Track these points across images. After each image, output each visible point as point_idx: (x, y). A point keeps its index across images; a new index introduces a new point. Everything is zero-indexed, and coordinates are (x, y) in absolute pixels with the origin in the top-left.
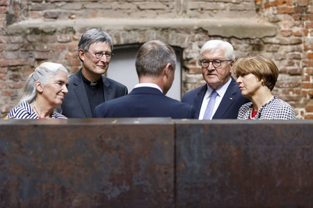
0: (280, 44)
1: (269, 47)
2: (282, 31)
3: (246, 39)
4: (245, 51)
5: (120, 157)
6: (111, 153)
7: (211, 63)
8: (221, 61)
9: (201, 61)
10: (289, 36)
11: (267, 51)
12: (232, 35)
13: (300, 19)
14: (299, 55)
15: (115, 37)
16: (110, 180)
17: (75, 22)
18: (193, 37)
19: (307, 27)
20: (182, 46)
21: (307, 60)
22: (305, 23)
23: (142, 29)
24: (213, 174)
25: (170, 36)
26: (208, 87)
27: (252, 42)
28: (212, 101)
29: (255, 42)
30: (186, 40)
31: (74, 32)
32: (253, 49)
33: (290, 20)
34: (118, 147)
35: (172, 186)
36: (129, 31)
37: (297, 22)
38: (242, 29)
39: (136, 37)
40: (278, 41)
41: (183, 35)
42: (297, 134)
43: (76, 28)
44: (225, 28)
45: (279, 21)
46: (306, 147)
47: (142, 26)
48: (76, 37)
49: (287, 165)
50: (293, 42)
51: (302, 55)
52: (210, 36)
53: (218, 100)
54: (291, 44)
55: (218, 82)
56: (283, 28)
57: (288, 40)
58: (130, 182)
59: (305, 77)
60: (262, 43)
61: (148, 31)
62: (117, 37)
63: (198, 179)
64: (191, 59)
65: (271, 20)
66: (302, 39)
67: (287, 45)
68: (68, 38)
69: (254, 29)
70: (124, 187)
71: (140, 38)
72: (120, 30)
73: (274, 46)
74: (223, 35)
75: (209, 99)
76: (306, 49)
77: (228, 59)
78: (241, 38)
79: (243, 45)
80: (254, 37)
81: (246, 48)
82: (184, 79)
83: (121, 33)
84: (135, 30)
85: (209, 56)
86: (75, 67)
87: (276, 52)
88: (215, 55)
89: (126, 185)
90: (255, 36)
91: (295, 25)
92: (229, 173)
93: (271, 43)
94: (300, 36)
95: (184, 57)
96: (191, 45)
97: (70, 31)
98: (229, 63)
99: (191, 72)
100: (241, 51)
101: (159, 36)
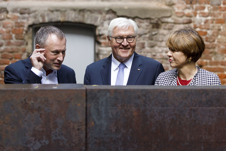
0: (175, 23)
1: (166, 25)
2: (177, 13)
3: (147, 19)
4: (147, 29)
5: (40, 117)
6: (33, 113)
10: (181, 17)
11: (165, 29)
12: (136, 15)
13: (191, 3)
15: (41, 16)
16: (33, 136)
17: (8, 4)
18: (105, 17)
19: (196, 10)
20: (96, 24)
22: (194, 6)
23: (64, 10)
24: (117, 131)
25: (86, 16)
27: (152, 21)
29: (154, 21)
30: (99, 19)
31: (7, 12)
32: (153, 27)
33: (183, 4)
34: (39, 107)
35: (84, 141)
36: (52, 11)
37: (189, 6)
38: (144, 10)
39: (58, 17)
40: (173, 21)
41: (96, 15)
42: (186, 98)
43: (9, 9)
44: (130, 10)
45: (173, 4)
46: (193, 108)
47: (63, 8)
48: (9, 16)
49: (178, 123)
50: (185, 22)
52: (118, 16)
54: (184, 23)
56: (177, 10)
57: (181, 20)
58: (49, 137)
60: (160, 22)
61: (68, 12)
62: (43, 16)
63: (105, 134)
64: (102, 35)
65: (168, 3)
66: (192, 19)
67: (180, 24)
68: (3, 17)
69: (154, 11)
70: (44, 141)
71: (62, 17)
72: (45, 11)
73: (170, 24)
74: (129, 16)
76: (195, 27)
78: (143, 17)
79: (145, 24)
80: (153, 17)
81: (147, 26)
82: (97, 51)
83: (46, 13)
84: (57, 11)
86: (8, 41)
87: (171, 29)
89: (46, 140)
90: (155, 17)
91: (187, 8)
92: (131, 130)
93: (167, 23)
94: (191, 17)
95: (97, 33)
96: (102, 24)
97: (4, 11)
99: (103, 45)
100: (143, 28)
101: (77, 15)
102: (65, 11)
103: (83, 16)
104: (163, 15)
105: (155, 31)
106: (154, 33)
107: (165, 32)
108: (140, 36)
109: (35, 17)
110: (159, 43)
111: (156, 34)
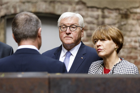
1: (134, 16)
3: (116, 9)
4: (116, 19)
7: (68, 28)
8: (77, 26)
11: (133, 19)
15: (13, 7)
18: (75, 8)
25: (57, 7)
27: (121, 12)
29: (123, 12)
32: (122, 17)
36: (24, 3)
39: (29, 8)
41: (66, 6)
52: (88, 7)
60: (128, 13)
61: (39, 3)
62: (15, 8)
71: (33, 8)
72: (17, 2)
73: (138, 15)
74: (98, 6)
78: (112, 8)
79: (114, 14)
80: (122, 8)
81: (116, 16)
83: (17, 4)
84: (28, 2)
93: (136, 13)
98: (81, 29)
100: (112, 18)
101: (48, 6)
102: (36, 2)
103: (54, 7)
104: (131, 6)
105: (123, 21)
106: (123, 23)
107: (134, 22)
109: (7, 8)
110: (128, 33)
111: (125, 24)
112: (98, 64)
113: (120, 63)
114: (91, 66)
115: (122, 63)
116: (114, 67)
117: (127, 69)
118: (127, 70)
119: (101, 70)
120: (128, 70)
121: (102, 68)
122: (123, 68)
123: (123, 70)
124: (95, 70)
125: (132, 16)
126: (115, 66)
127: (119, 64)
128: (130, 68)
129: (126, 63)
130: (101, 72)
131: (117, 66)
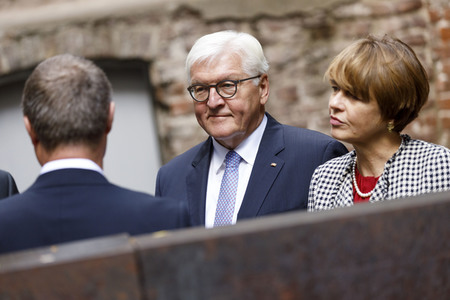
0: (375, 16)
3: (292, 16)
4: (295, 45)
7: (213, 90)
8: (236, 83)
9: (189, 89)
11: (347, 37)
14: (421, 37)
18: (169, 30)
20: (146, 56)
21: (441, 44)
23: (49, 29)
25: (116, 36)
26: (215, 143)
27: (309, 21)
28: (230, 175)
29: (314, 21)
30: (155, 39)
32: (314, 37)
36: (18, 39)
39: (37, 51)
40: (367, 11)
41: (143, 29)
47: (46, 23)
50: (403, 7)
51: (427, 35)
52: (209, 23)
53: (245, 173)
54: (399, 13)
55: (234, 132)
57: (389, 4)
59: (441, 87)
60: (330, 21)
61: (62, 33)
64: (170, 83)
67: (388, 15)
73: (360, 23)
75: (223, 172)
76: (435, 19)
77: (252, 75)
78: (279, 12)
79: (289, 32)
80: (308, 9)
81: (296, 36)
82: (163, 131)
84: (31, 34)
85: (205, 75)
88: (221, 71)
93: (352, 19)
95: (156, 78)
96: (165, 52)
98: (256, 82)
99: (177, 111)
100: (286, 44)
101: (90, 39)
102: (54, 32)
103: (108, 38)
105: (319, 48)
106: (318, 54)
108: (279, 67)
111: (324, 57)
112: (332, 170)
113: (403, 152)
114: (313, 181)
115: (408, 151)
116: (388, 165)
117: (429, 167)
118: (431, 170)
119: (347, 188)
120: (434, 167)
121: (348, 182)
122: (416, 166)
123: (416, 172)
124: (327, 191)
125: (341, 28)
126: (389, 162)
127: (400, 154)
128: (439, 160)
129: (419, 147)
130: (351, 192)
131: (396, 163)
